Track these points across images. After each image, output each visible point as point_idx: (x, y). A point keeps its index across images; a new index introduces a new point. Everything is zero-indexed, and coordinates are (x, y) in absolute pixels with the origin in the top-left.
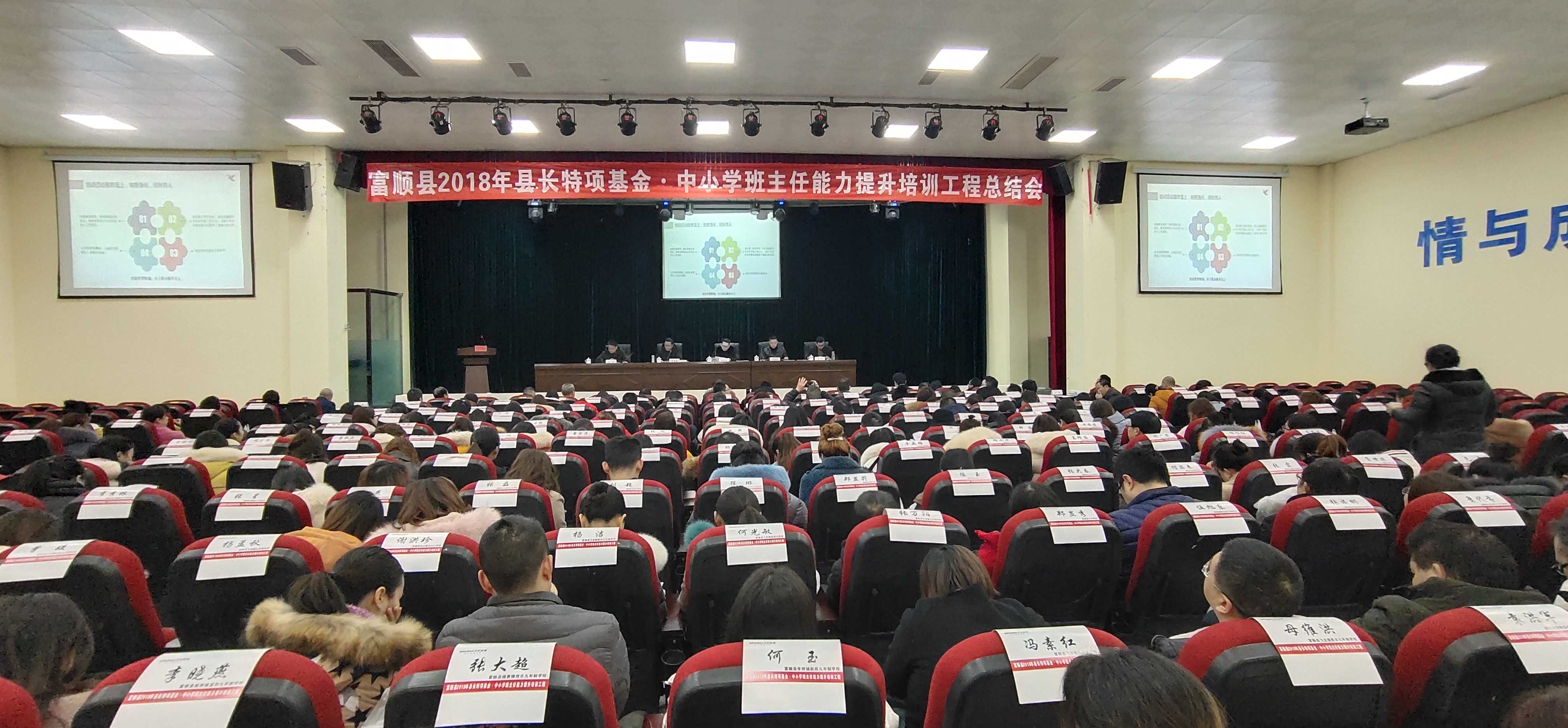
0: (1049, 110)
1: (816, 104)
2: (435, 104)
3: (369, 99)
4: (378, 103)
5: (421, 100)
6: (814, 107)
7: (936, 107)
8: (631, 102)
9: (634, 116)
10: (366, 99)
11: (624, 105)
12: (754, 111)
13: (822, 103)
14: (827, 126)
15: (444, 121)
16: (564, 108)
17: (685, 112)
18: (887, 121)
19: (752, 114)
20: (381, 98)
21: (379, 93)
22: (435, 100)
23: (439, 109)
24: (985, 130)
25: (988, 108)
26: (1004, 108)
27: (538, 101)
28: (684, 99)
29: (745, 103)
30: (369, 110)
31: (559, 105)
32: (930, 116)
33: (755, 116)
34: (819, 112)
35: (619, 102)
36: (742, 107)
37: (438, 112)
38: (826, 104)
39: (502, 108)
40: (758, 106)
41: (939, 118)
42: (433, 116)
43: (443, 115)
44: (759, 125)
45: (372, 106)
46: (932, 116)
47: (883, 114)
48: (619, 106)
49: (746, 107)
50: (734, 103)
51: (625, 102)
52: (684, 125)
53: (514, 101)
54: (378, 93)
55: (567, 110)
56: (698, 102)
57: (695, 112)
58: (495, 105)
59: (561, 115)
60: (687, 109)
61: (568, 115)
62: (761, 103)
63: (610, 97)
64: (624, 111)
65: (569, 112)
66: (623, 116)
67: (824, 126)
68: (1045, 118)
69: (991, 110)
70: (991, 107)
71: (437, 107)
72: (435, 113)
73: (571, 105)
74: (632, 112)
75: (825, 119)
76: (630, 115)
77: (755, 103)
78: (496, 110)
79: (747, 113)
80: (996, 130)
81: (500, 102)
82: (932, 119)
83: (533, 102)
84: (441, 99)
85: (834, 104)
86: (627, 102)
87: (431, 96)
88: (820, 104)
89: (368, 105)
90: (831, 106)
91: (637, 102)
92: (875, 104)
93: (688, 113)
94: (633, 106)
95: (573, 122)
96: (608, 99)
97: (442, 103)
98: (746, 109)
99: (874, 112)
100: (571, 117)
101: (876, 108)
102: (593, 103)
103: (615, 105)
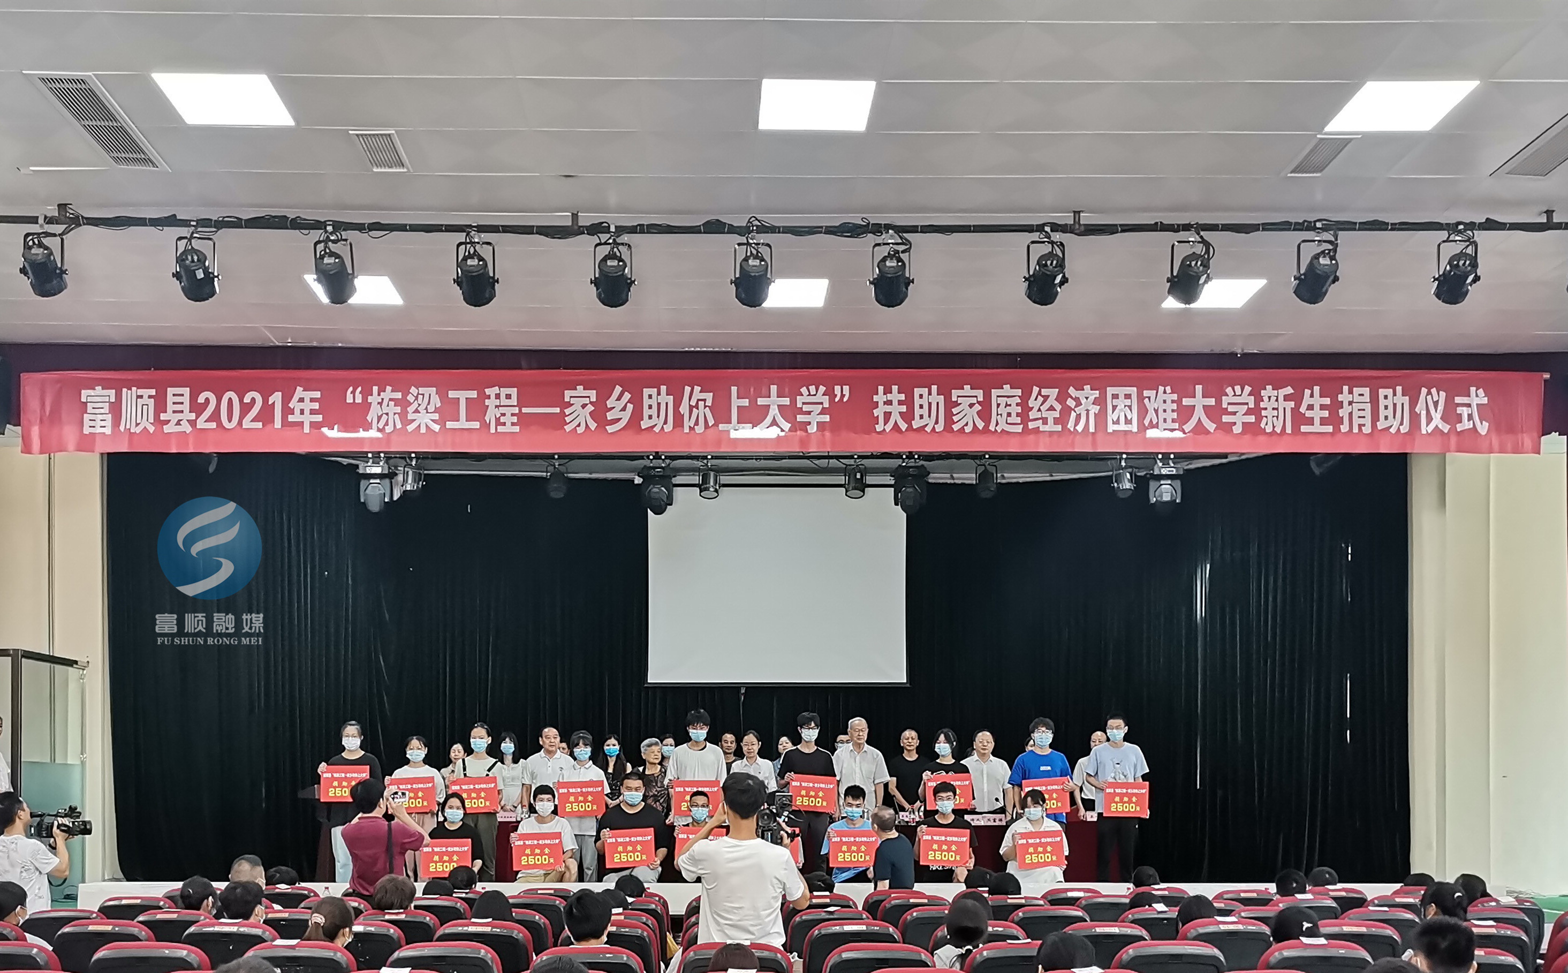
1: (1040, 228)
2: (185, 232)
3: (41, 221)
4: (59, 229)
5: (155, 222)
6: (1035, 236)
7: (1322, 230)
8: (621, 230)
9: (627, 260)
10: (34, 220)
11: (604, 237)
12: (899, 248)
13: (1056, 227)
14: (1064, 281)
15: (206, 271)
16: (472, 243)
17: (742, 252)
18: (1206, 266)
19: (895, 255)
20: (68, 217)
21: (62, 207)
22: (185, 223)
23: (196, 244)
24: (1442, 280)
25: (1450, 228)
26: (1488, 225)
27: (415, 228)
28: (740, 221)
29: (878, 229)
30: (40, 245)
31: (461, 237)
32: (1309, 251)
33: (899, 260)
34: (1047, 248)
35: (593, 230)
36: (871, 238)
37: (193, 250)
38: (1063, 229)
39: (334, 242)
40: (906, 236)
41: (1329, 254)
42: (180, 260)
43: (202, 259)
44: (909, 282)
45: (48, 234)
46: (1314, 249)
47: (1199, 249)
48: (594, 239)
49: (879, 240)
50: (853, 231)
51: (607, 230)
52: (738, 281)
53: (360, 227)
54: (59, 205)
55: (477, 248)
56: (773, 230)
57: (764, 251)
58: (317, 234)
59: (465, 259)
60: (748, 244)
61: (481, 259)
62: (913, 229)
63: (575, 216)
64: (605, 250)
65: (486, 252)
66: (605, 260)
67: (1058, 280)
69: (1456, 232)
70: (1459, 224)
71: (189, 240)
72: (185, 252)
73: (485, 237)
74: (622, 251)
75: (1061, 265)
76: (620, 260)
77: (900, 230)
78: (320, 247)
79: (884, 251)
80: (1469, 279)
81: (330, 228)
82: (1316, 257)
83: (402, 228)
84: (197, 221)
85: (1082, 228)
86: (613, 229)
87: (174, 216)
88: (1047, 229)
89: (39, 234)
90: (1076, 234)
91: (633, 230)
92: (1178, 225)
93: (749, 254)
94: (625, 238)
95: (491, 275)
96: (570, 224)
97: (199, 229)
98: (879, 245)
99: (1176, 244)
100: (486, 265)
101: (1183, 235)
102: (537, 233)
103: (585, 237)
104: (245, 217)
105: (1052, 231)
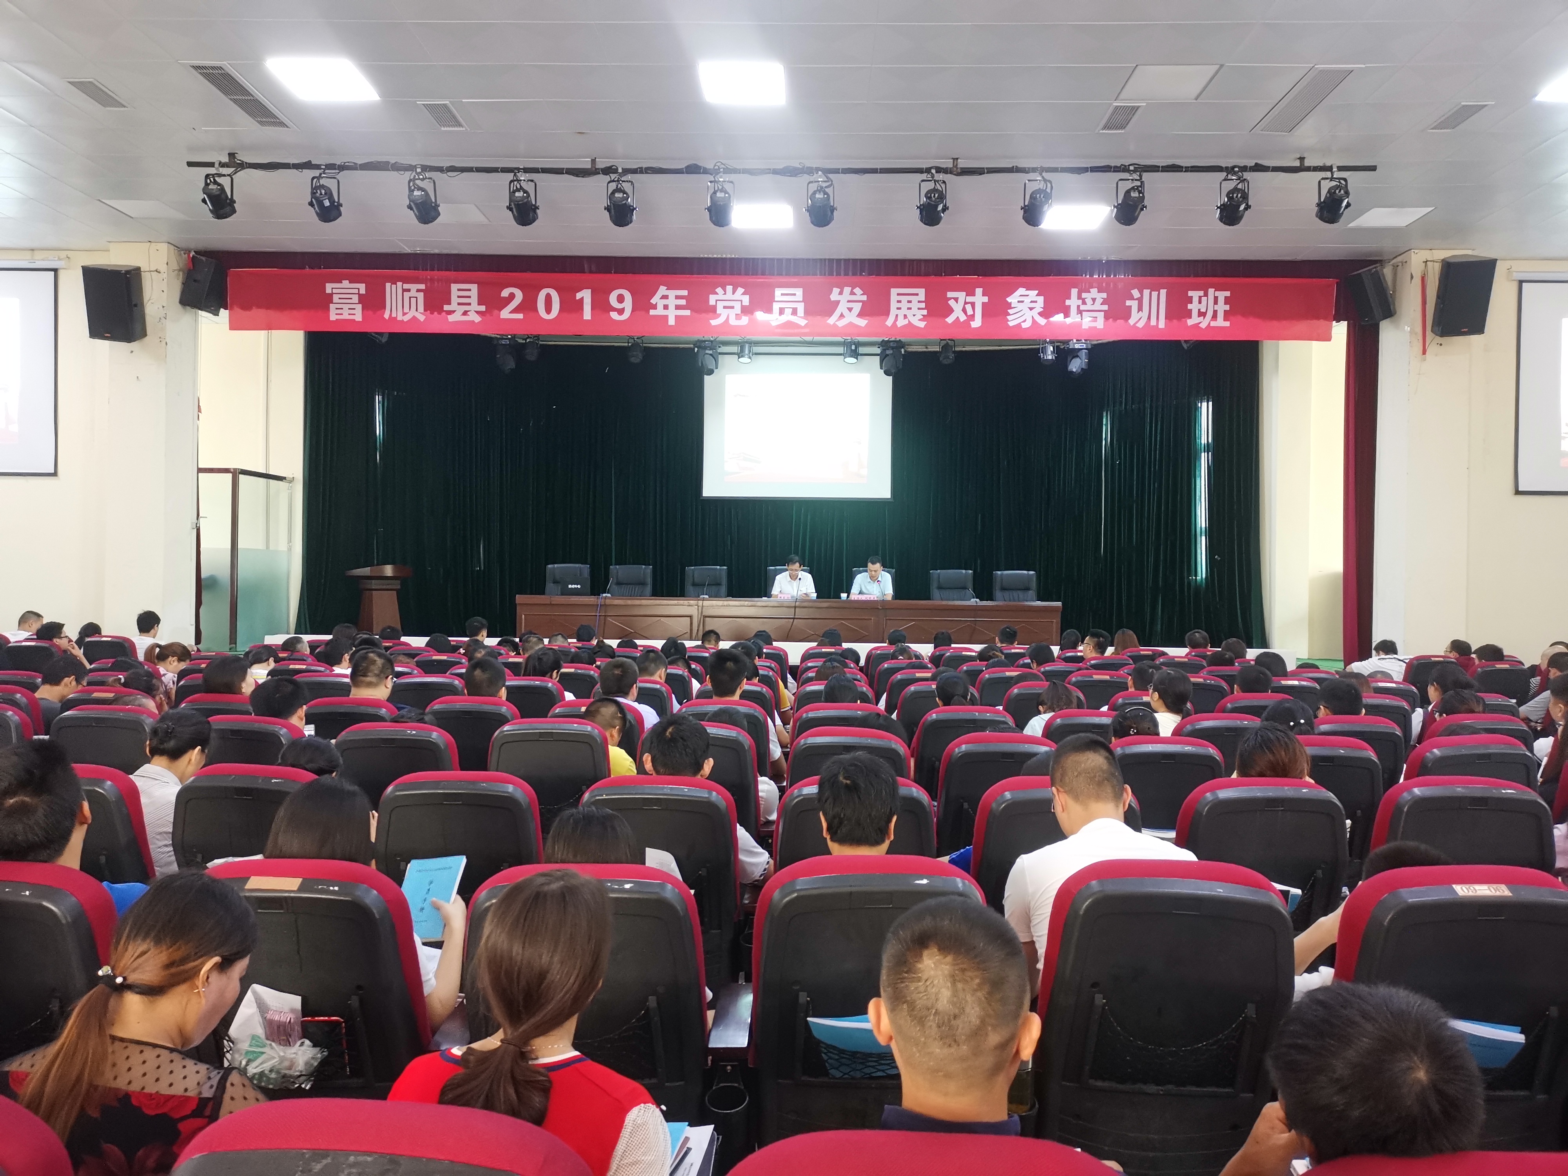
0: (1340, 169)
1: (928, 170)
2: (316, 173)
3: (217, 165)
4: (229, 171)
5: (296, 166)
6: (924, 176)
7: (1135, 171)
8: (626, 171)
9: (631, 195)
10: (211, 165)
11: (613, 176)
12: (824, 185)
13: (939, 170)
14: (945, 209)
15: (332, 201)
17: (712, 188)
18: (1048, 197)
19: (821, 190)
20: (235, 163)
22: (317, 167)
23: (323, 182)
24: (1223, 208)
25: (1230, 170)
26: (1258, 168)
27: (478, 170)
28: (711, 165)
29: (810, 171)
30: (215, 182)
31: (510, 176)
32: (1125, 187)
33: (825, 193)
34: (931, 185)
35: (608, 171)
36: (806, 178)
37: (323, 187)
38: (946, 171)
39: (423, 180)
40: (831, 176)
41: (1140, 189)
42: (313, 194)
43: (329, 191)
45: (220, 175)
46: (1129, 185)
47: (1042, 185)
48: (607, 178)
49: (811, 179)
50: (793, 172)
51: (615, 171)
52: (709, 209)
53: (440, 169)
54: (230, 155)
55: (523, 184)
56: (735, 171)
57: (728, 187)
58: (408, 175)
59: (514, 192)
60: (716, 182)
61: (525, 192)
62: (836, 171)
63: (593, 161)
64: (613, 186)
65: (529, 187)
66: (613, 193)
67: (940, 207)
68: (1334, 183)
69: (1235, 173)
70: (1235, 167)
71: (319, 178)
72: (316, 187)
73: (530, 176)
74: (627, 187)
75: (942, 197)
76: (624, 192)
77: (826, 171)
78: (411, 184)
79: (813, 187)
80: (1242, 207)
82: (1128, 192)
83: (470, 170)
84: (326, 166)
85: (959, 171)
86: (620, 170)
87: (310, 162)
88: (933, 171)
89: (213, 175)
90: (955, 175)
91: (634, 171)
92: (1029, 168)
93: (716, 189)
94: (629, 177)
95: (534, 203)
96: (590, 167)
97: (327, 171)
98: (811, 182)
99: (1027, 182)
100: (529, 196)
101: (1032, 176)
102: (566, 173)
103: (601, 176)
104: (359, 162)
105: (936, 172)
